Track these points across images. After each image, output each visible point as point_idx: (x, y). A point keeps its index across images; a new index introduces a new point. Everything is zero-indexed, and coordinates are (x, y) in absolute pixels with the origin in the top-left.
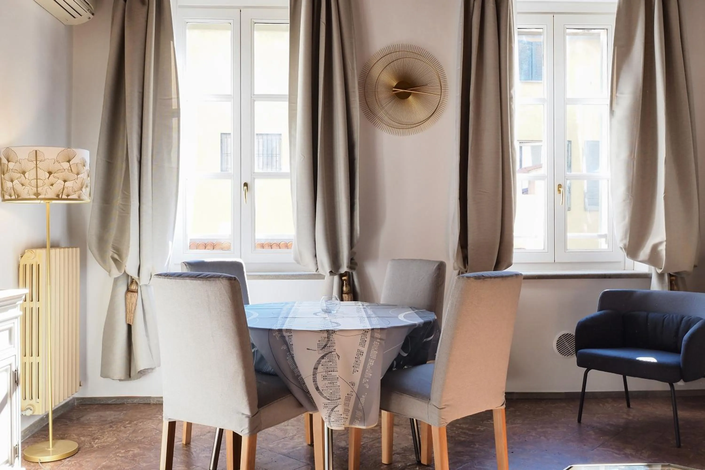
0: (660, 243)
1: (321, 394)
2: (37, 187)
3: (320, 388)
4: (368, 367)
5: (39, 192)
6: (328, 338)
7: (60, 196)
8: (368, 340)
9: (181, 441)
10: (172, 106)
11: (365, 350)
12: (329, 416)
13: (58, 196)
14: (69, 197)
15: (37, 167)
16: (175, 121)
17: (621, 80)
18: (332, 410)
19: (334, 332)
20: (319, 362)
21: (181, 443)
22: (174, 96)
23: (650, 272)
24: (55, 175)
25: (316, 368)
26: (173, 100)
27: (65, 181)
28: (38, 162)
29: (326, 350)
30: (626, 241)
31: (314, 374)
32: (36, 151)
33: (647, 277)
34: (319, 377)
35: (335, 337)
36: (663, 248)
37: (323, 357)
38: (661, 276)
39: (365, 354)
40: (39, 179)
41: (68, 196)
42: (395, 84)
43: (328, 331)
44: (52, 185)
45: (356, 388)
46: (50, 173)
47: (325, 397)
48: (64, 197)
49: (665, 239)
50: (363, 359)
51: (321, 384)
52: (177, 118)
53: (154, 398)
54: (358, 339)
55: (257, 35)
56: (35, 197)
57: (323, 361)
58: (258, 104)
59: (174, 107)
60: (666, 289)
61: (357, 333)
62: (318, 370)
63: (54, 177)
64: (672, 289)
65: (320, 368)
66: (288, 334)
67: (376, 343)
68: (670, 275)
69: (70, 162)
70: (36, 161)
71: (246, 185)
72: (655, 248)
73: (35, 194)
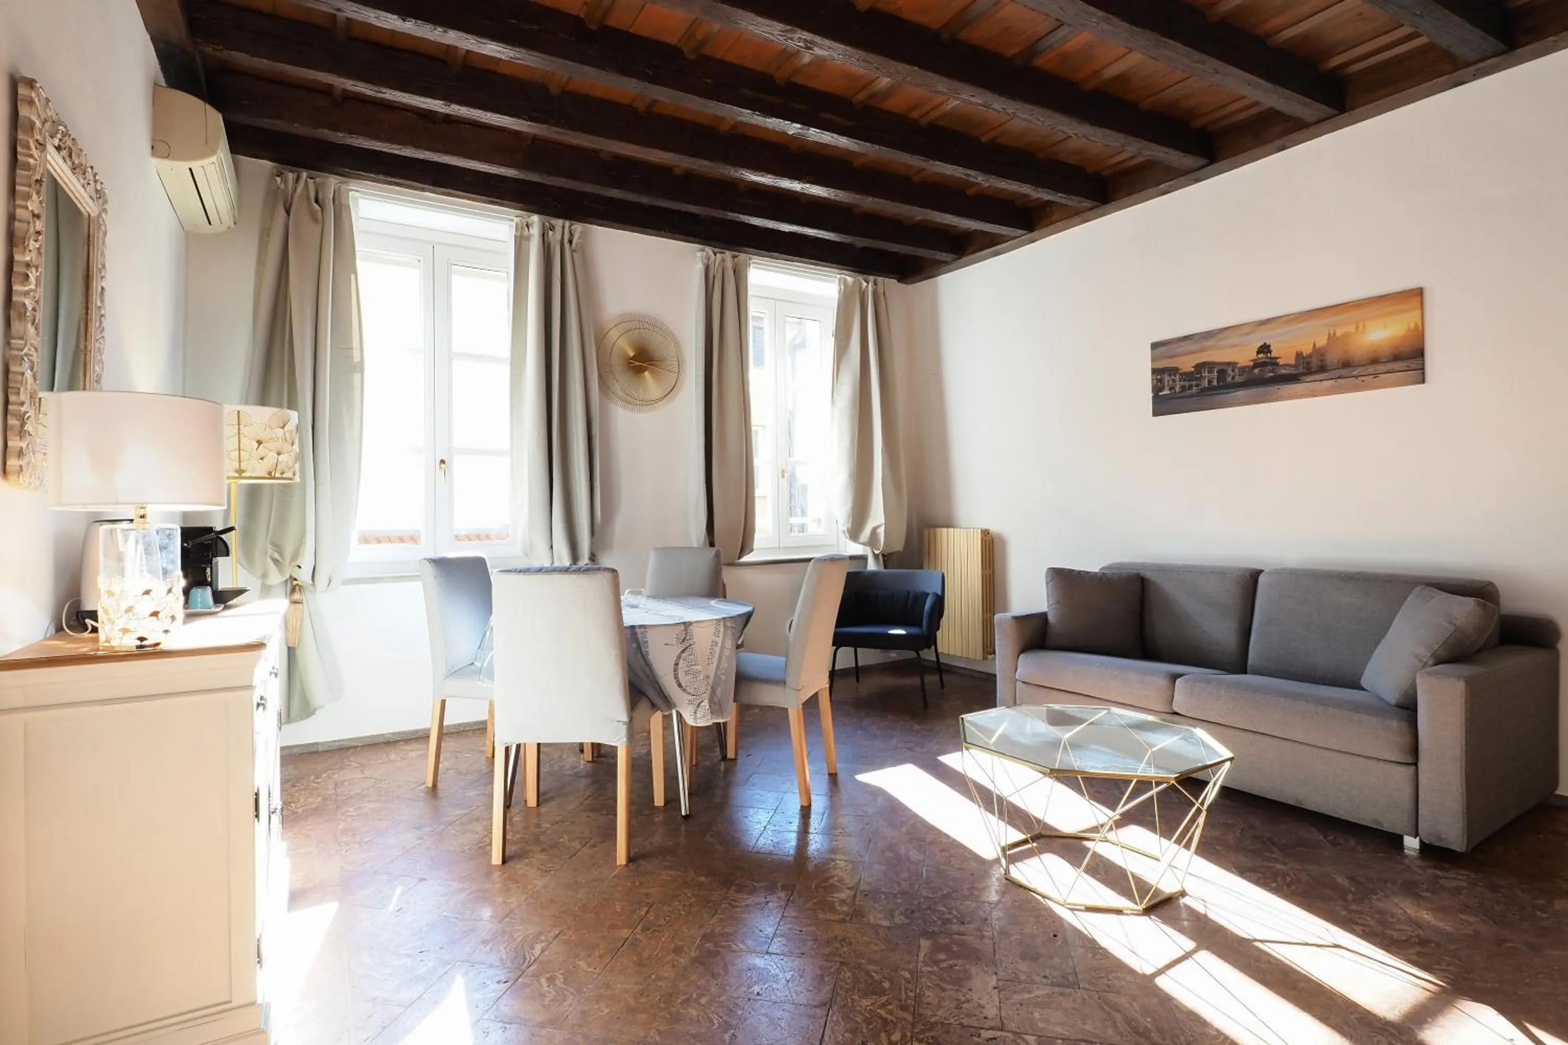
0: (880, 526)
1: (684, 690)
2: (240, 462)
3: (683, 684)
4: (724, 658)
5: (242, 468)
6: (685, 630)
7: (273, 474)
8: (722, 629)
9: (424, 783)
10: (353, 357)
11: (720, 640)
12: (695, 713)
13: (270, 473)
14: (284, 476)
15: (239, 433)
16: (357, 376)
17: (841, 372)
18: (698, 706)
19: (690, 623)
20: (679, 657)
21: (424, 786)
22: (356, 344)
23: (865, 553)
24: (267, 445)
25: (676, 664)
26: (354, 351)
27: (279, 454)
28: (241, 427)
29: (686, 644)
30: (849, 525)
31: (676, 670)
32: (239, 412)
33: (863, 558)
34: (681, 674)
35: (693, 628)
36: (881, 531)
37: (683, 652)
38: (876, 556)
39: (719, 645)
40: (243, 450)
41: (282, 473)
42: (632, 354)
43: (684, 623)
44: (262, 459)
45: (711, 681)
46: (260, 443)
47: (689, 693)
48: (278, 475)
49: (883, 522)
50: (717, 650)
51: (683, 679)
52: (360, 375)
53: (323, 743)
54: (713, 629)
55: (455, 279)
56: (237, 475)
57: (684, 655)
58: (456, 363)
59: (357, 359)
60: (882, 569)
61: (710, 623)
62: (680, 666)
63: (266, 448)
64: (885, 568)
65: (682, 663)
66: (642, 630)
67: (729, 632)
68: (884, 556)
69: (285, 428)
70: (239, 425)
71: (443, 462)
72: (874, 530)
73: (237, 471)
